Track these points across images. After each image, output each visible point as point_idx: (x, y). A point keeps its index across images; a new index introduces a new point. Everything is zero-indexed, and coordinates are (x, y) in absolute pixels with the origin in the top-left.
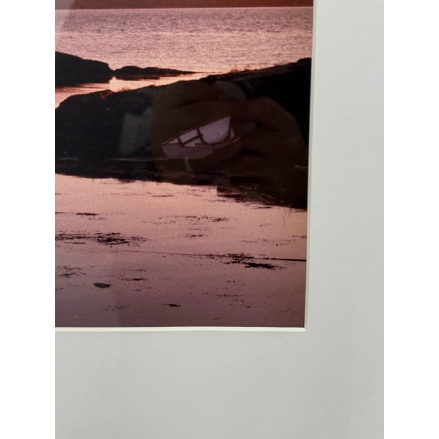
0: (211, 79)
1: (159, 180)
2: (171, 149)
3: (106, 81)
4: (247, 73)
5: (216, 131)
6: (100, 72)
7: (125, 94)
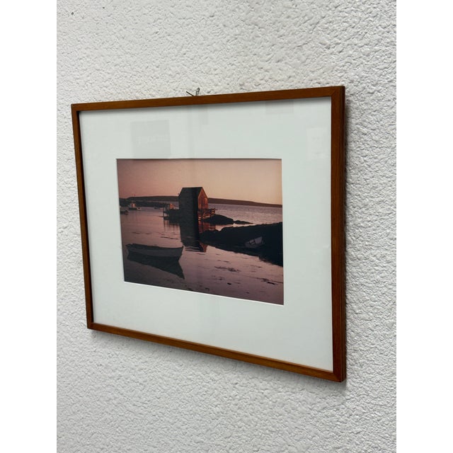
0: (257, 225)
1: (244, 253)
2: (247, 245)
3: (232, 224)
4: (266, 225)
5: (259, 240)
6: (231, 221)
7: (237, 228)
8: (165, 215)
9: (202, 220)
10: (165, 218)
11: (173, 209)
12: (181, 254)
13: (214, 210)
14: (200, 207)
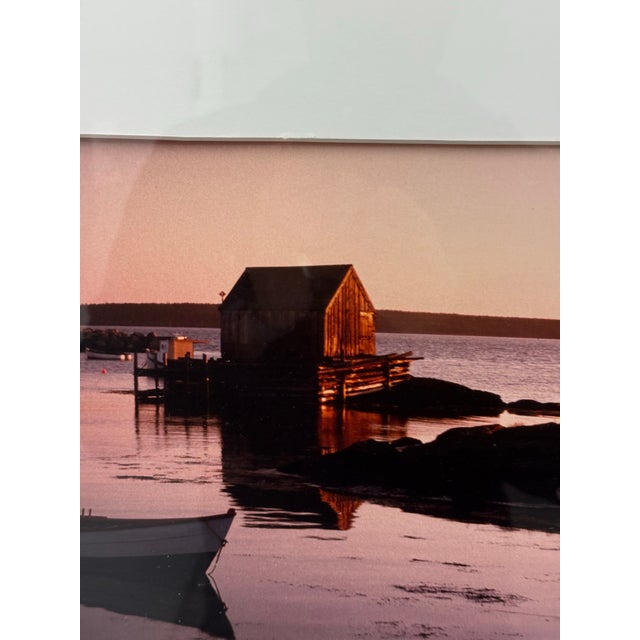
3: (496, 414)
6: (491, 404)
8: (145, 384)
9: (337, 402)
10: (142, 398)
11: (187, 359)
12: (222, 542)
13: (405, 360)
14: (331, 346)
